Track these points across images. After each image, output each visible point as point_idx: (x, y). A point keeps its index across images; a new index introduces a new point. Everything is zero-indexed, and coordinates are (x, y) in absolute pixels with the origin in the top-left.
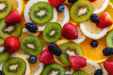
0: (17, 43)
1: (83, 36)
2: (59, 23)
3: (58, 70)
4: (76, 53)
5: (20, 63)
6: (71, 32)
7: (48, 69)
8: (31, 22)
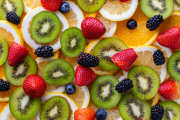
0: (39, 81)
1: (112, 23)
2: (74, 26)
3: (108, 83)
4: (116, 50)
5: (58, 103)
6: (93, 28)
7: (95, 89)
8: (40, 46)
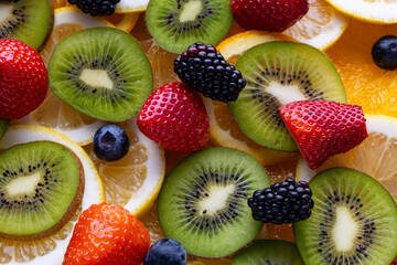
3: (234, 177)
4: (308, 92)
